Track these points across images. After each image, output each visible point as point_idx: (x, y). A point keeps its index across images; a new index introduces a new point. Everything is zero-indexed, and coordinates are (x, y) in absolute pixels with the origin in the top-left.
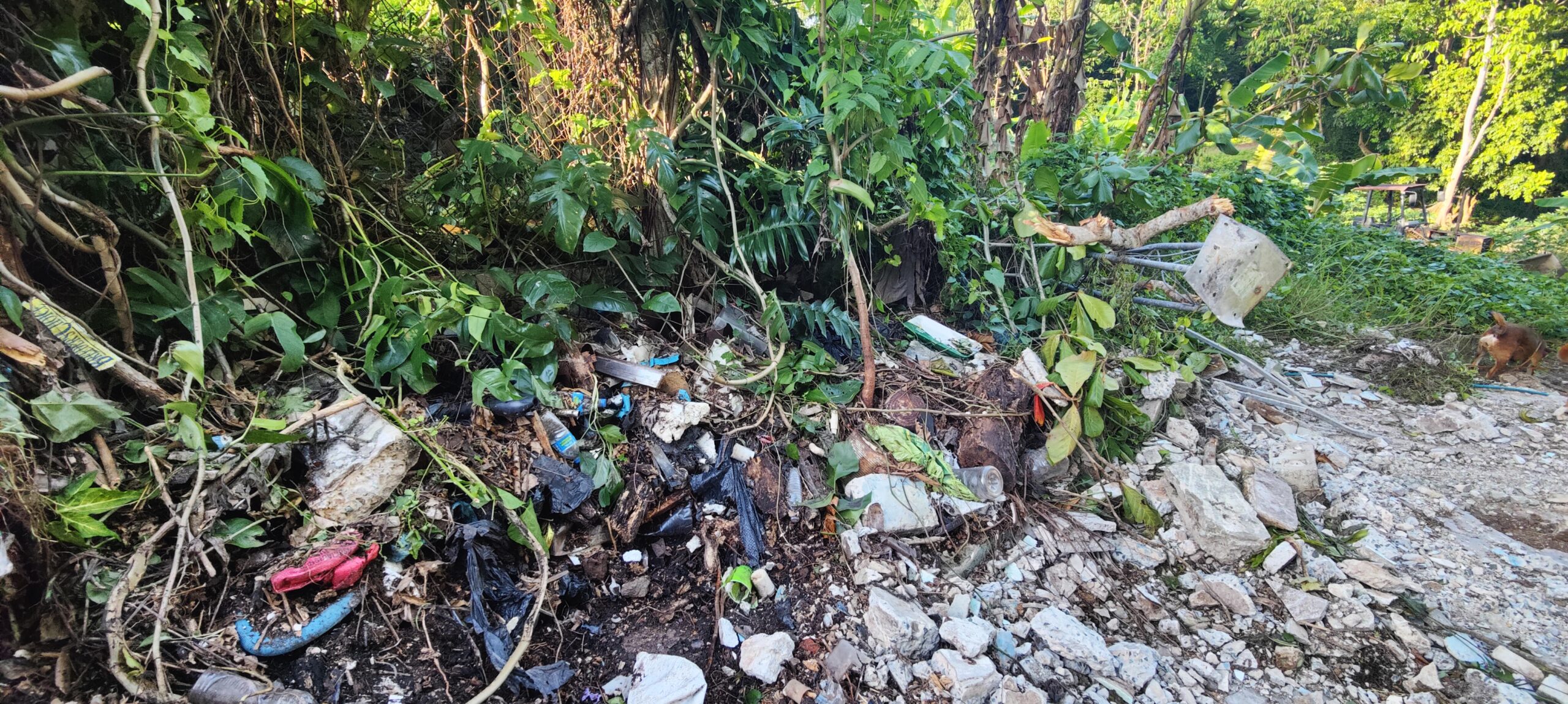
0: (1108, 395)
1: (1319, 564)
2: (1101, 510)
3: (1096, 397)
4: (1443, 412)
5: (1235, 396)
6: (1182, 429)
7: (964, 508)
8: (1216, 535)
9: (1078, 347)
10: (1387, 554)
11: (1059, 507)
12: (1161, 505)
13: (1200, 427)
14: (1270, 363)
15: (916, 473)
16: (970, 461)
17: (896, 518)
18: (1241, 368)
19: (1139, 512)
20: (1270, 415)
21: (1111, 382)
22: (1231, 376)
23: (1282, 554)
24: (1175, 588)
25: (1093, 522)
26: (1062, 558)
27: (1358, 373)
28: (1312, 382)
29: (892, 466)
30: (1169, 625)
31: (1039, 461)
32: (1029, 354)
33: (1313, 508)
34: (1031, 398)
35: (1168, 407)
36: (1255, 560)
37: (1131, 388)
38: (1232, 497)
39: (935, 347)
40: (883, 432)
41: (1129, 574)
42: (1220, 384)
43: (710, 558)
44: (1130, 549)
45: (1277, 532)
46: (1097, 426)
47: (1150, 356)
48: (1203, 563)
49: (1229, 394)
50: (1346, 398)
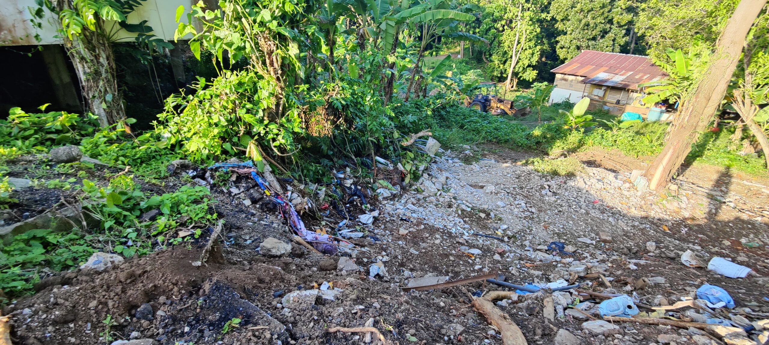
0: (414, 171)
1: (443, 194)
2: (414, 190)
3: (412, 172)
4: (472, 166)
5: (435, 166)
6: (426, 175)
7: (395, 192)
8: (431, 192)
9: (408, 162)
10: (454, 192)
11: (408, 191)
12: (423, 189)
13: (429, 174)
14: (443, 157)
15: (386, 188)
16: (394, 185)
17: (386, 195)
18: (437, 160)
19: (420, 190)
20: (441, 170)
21: (414, 169)
22: (435, 162)
23: (439, 193)
24: (426, 201)
25: (413, 192)
26: (409, 198)
27: (459, 159)
28: (450, 161)
29: (383, 187)
30: (425, 205)
31: (404, 184)
32: (399, 164)
33: (445, 186)
34: (402, 172)
35: (423, 172)
36: (436, 195)
37: (417, 169)
38: (433, 186)
39: (382, 164)
40: (380, 181)
41: (419, 200)
42: (433, 164)
43: (359, 204)
44: (419, 196)
45: (439, 190)
46: (412, 177)
47: (420, 162)
48: (429, 196)
49: (434, 166)
50: (456, 165)
